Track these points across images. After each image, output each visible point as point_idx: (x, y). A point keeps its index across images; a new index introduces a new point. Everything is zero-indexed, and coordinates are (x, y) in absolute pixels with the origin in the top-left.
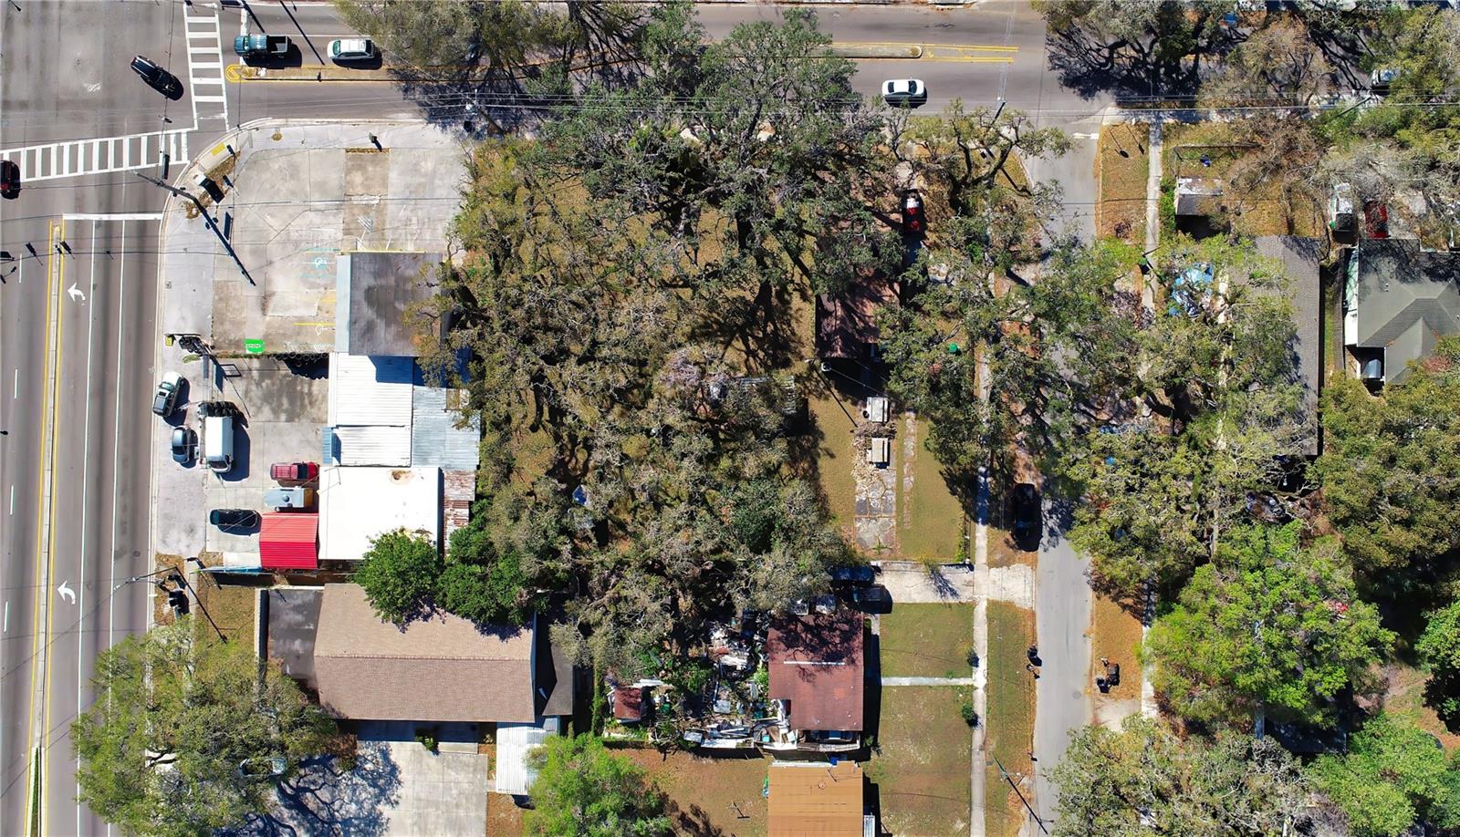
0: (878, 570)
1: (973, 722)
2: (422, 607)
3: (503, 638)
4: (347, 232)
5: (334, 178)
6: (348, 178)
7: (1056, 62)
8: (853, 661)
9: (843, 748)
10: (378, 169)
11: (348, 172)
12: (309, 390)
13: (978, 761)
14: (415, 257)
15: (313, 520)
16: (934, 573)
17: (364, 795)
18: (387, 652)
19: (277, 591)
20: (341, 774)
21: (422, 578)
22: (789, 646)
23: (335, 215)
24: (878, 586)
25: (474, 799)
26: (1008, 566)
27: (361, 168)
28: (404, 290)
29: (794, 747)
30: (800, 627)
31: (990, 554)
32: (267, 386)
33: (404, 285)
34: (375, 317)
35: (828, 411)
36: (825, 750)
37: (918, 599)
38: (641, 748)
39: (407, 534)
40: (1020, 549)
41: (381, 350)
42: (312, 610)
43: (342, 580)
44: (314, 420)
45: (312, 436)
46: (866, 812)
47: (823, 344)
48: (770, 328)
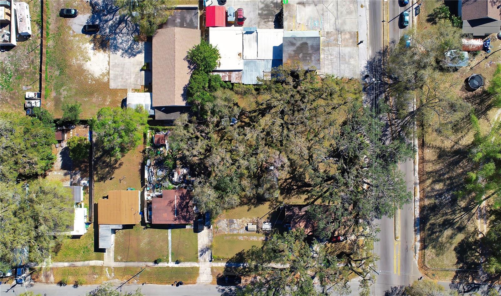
0: (209, 228)
1: (156, 262)
2: (193, 65)
3: (182, 95)
4: (328, 33)
5: (347, 28)
6: (347, 33)
7: (394, 289)
8: (176, 220)
9: (146, 216)
10: (351, 44)
11: (349, 33)
12: (270, 21)
13: (142, 264)
14: (319, 60)
15: (223, 25)
16: (208, 249)
17: (125, 45)
18: (177, 54)
19: (198, 13)
20: (132, 36)
21: (203, 66)
22: (181, 197)
23: (334, 28)
24: (203, 228)
25: (125, 84)
26: (212, 274)
27: (351, 37)
28: (306, 57)
29: (146, 199)
30: (187, 201)
31: (216, 268)
32: (271, 6)
33: (309, 56)
34: (297, 46)
35: (265, 209)
36: (145, 210)
37: (199, 242)
38: (144, 143)
39: (219, 59)
40: (217, 279)
41: (285, 49)
42: (191, 25)
43: (202, 35)
44: (259, 23)
45: (253, 22)
46: (123, 226)
47: (289, 207)
48: (295, 187)
